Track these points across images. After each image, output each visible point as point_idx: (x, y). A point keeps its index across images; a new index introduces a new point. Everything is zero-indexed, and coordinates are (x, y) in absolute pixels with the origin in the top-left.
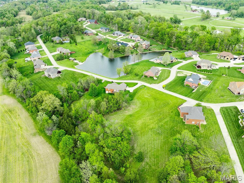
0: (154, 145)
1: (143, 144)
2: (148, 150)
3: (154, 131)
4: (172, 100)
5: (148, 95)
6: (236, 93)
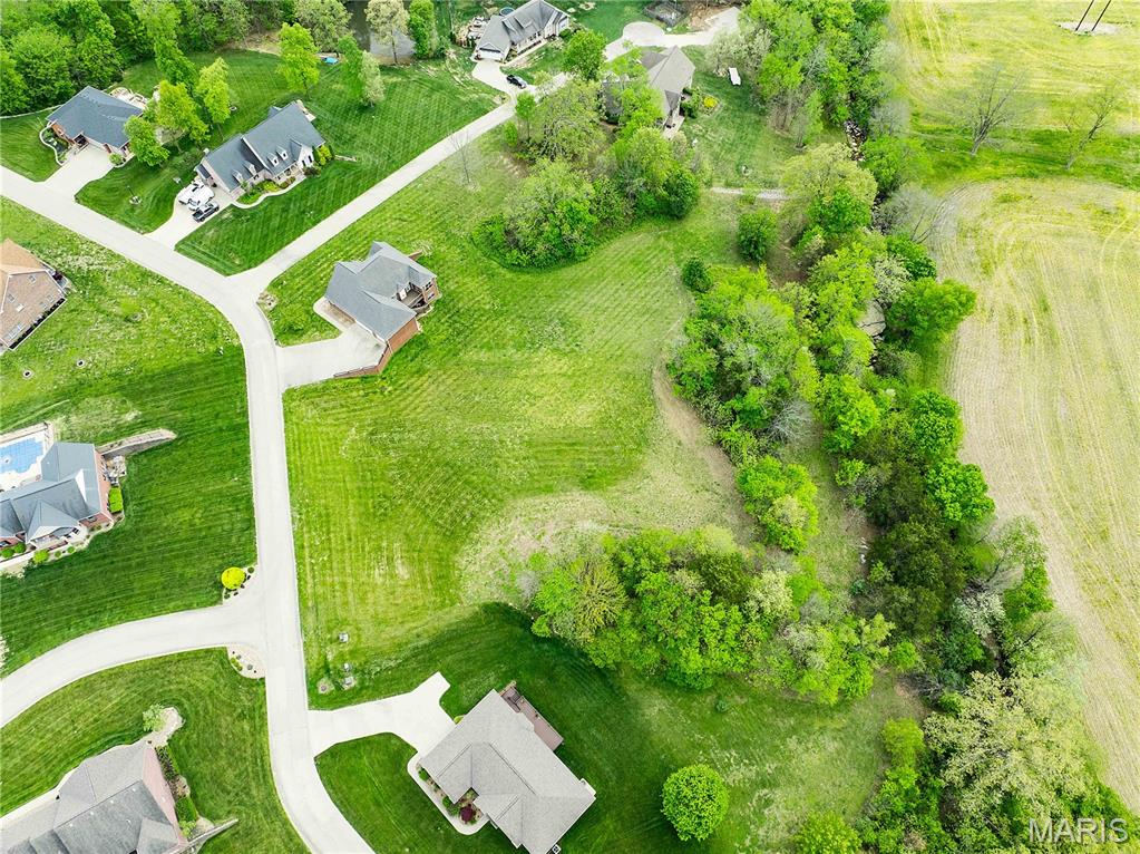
0: (617, 295)
1: (647, 316)
2: (647, 290)
3: (570, 339)
4: (335, 442)
5: (384, 576)
6: (58, 291)
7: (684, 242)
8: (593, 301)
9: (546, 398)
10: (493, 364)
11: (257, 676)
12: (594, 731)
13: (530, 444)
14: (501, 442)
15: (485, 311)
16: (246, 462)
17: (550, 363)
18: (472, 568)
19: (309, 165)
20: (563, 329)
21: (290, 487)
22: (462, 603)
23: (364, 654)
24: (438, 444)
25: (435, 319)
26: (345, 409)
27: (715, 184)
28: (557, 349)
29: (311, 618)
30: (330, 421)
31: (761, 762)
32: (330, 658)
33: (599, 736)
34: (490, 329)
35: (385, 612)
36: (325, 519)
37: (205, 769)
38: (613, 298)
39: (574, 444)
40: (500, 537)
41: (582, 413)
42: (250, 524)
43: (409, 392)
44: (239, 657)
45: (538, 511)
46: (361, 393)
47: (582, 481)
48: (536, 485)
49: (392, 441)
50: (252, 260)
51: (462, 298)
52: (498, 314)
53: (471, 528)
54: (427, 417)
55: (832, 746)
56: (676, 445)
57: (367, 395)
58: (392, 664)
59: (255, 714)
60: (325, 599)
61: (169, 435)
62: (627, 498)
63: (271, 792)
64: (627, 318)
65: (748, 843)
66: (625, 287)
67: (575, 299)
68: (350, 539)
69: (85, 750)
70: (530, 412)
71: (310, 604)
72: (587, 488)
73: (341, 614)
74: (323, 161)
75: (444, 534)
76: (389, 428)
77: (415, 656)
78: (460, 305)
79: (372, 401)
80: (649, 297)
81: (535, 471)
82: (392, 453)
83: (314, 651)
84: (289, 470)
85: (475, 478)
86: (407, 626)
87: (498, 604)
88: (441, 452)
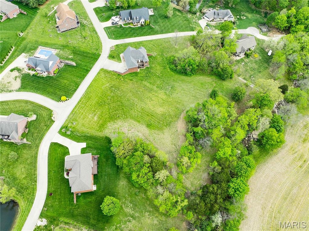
0: (190, 89)
1: (194, 98)
3: (171, 92)
4: (103, 84)
5: (91, 117)
6: (76, 26)
7: (219, 85)
8: (184, 87)
9: (154, 102)
10: (148, 87)
11: (54, 120)
12: (106, 177)
13: (142, 109)
14: (137, 105)
15: (156, 75)
16: (84, 78)
17: (162, 95)
18: (110, 127)
19: (143, 24)
20: (171, 89)
21: (88, 88)
22: (102, 133)
23: (75, 129)
24: (123, 97)
25: (144, 71)
26: (110, 79)
27: (241, 76)
28: (166, 93)
29: (71, 116)
30: (105, 79)
31: (136, 212)
32: (69, 126)
33: (106, 179)
34: (154, 80)
35: (86, 124)
36: (89, 98)
37: (33, 130)
38: (189, 89)
39: (152, 116)
40: (121, 125)
41: (160, 110)
42: (75, 90)
43: (126, 83)
44: (54, 114)
45: (133, 125)
46: (116, 77)
47: (148, 125)
48: (137, 119)
49: (114, 91)
50: (116, 38)
51: (153, 69)
52: (159, 77)
53: (116, 119)
54: (125, 90)
55: (156, 222)
56: (176, 131)
57: (117, 78)
58: (79, 135)
59: (48, 127)
60: (77, 114)
61: (74, 64)
62: (155, 135)
63: (40, 143)
64: (189, 95)
65: (118, 226)
66: (194, 88)
67: (180, 84)
68: (91, 105)
69: (18, 113)
70: (148, 103)
71: (73, 113)
72: (147, 127)
73: (77, 119)
74: (146, 24)
75: (110, 117)
76: (116, 88)
77: (84, 136)
78: (152, 71)
79: (117, 80)
80: (198, 93)
81: (139, 116)
82: (112, 94)
83: (67, 122)
84: (90, 84)
85: (125, 109)
86: (88, 130)
87: (109, 138)
88: (122, 99)
